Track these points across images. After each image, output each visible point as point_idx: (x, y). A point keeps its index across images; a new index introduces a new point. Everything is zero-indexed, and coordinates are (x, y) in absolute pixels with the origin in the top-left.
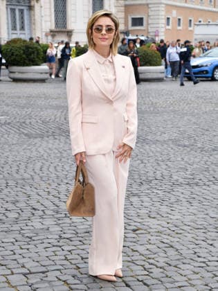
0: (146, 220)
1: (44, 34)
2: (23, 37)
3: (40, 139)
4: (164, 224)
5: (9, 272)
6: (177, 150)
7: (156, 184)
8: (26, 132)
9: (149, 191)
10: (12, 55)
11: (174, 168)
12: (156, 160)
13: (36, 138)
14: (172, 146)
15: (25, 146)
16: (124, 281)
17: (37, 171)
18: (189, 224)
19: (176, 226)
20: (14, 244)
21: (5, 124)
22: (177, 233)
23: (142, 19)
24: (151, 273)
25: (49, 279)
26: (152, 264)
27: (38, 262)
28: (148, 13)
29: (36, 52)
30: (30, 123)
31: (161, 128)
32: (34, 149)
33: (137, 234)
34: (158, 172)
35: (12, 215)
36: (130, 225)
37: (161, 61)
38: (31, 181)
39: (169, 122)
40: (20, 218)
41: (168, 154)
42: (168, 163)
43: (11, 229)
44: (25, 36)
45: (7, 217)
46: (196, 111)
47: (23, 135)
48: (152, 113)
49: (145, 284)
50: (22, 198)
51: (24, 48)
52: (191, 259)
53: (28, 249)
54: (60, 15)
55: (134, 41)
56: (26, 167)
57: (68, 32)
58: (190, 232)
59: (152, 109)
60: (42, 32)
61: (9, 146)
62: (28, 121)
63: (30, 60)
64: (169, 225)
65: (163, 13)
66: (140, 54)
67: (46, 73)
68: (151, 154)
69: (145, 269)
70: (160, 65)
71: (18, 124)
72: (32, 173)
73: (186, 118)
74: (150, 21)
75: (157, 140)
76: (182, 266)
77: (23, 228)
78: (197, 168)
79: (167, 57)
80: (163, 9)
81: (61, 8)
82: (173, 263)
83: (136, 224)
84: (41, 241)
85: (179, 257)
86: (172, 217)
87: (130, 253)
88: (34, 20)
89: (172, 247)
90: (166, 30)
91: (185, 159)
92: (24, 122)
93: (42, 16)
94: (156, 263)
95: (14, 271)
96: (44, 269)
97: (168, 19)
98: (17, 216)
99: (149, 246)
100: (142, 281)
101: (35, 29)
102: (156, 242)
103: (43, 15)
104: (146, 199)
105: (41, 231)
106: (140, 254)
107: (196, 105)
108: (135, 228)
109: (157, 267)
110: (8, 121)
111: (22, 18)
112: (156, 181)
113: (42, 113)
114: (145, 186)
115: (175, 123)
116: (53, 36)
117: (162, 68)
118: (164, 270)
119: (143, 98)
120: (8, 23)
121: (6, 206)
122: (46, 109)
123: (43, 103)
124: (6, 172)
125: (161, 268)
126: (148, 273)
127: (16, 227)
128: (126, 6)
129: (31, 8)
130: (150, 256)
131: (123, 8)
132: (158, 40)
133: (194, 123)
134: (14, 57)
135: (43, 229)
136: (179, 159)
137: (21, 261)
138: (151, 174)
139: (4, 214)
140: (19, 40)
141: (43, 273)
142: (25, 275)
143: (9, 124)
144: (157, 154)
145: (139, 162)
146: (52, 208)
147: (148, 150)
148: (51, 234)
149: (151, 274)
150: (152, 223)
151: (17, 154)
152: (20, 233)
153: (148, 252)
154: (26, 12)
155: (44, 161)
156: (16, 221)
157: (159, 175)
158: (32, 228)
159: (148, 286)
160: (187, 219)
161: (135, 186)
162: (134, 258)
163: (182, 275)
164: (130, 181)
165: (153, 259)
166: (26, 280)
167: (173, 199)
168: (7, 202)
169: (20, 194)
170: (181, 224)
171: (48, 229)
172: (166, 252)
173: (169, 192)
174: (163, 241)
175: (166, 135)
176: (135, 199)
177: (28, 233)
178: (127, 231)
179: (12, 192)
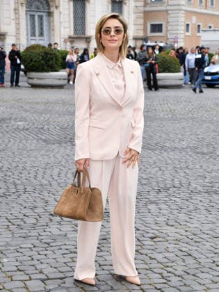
0: (164, 228)
1: (63, 40)
2: (41, 43)
3: (58, 145)
4: (183, 232)
5: (27, 278)
6: (196, 157)
7: (174, 192)
8: (44, 138)
9: (167, 199)
10: (31, 61)
11: (193, 176)
12: (175, 167)
13: (54, 144)
14: (190, 153)
15: (43, 152)
16: (141, 289)
17: (56, 178)
18: (208, 232)
19: (194, 235)
20: (32, 250)
21: (23, 129)
22: (196, 242)
23: (161, 25)
24: (170, 281)
25: (66, 285)
26: (170, 272)
27: (55, 268)
28: (167, 20)
29: (54, 59)
30: (48, 129)
31: (179, 136)
32: (51, 155)
33: (154, 242)
35: (31, 221)
36: (148, 233)
37: (180, 68)
38: (49, 187)
40: (39, 224)
42: (187, 171)
43: (30, 234)
44: (44, 42)
45: (25, 223)
46: (215, 118)
47: (40, 141)
48: (170, 120)
50: (40, 204)
51: (43, 54)
52: (210, 268)
53: (46, 255)
54: (79, 22)
55: (153, 48)
56: (44, 173)
57: (87, 38)
58: (209, 240)
59: (170, 116)
60: (61, 38)
61: (28, 152)
62: (45, 128)
63: (48, 66)
64: (188, 233)
65: (183, 19)
66: (158, 61)
67: (65, 79)
68: (170, 162)
69: (163, 277)
70: (179, 71)
71: (36, 130)
72: (51, 180)
73: (205, 126)
74: (169, 28)
75: (175, 148)
76: (200, 275)
77: (41, 234)
78: (216, 176)
79: (186, 64)
80: (183, 15)
81: (80, 14)
82: (192, 272)
83: (153, 231)
84: (58, 247)
85: (197, 266)
86: (190, 225)
87: (149, 261)
88: (53, 26)
89: (190, 255)
90: (186, 36)
91: (204, 167)
92: (42, 128)
93: (61, 23)
94: (174, 271)
95: (32, 276)
96: (61, 275)
97: (188, 25)
98: (35, 221)
99: (167, 255)
100: (160, 289)
101: (54, 35)
102: (174, 250)
103: (62, 20)
104: (163, 206)
105: (58, 237)
106: (159, 262)
107: (215, 113)
108: (153, 236)
109: (175, 275)
110: (27, 127)
111: (41, 24)
112: (174, 189)
113: (60, 119)
114: (163, 194)
115: (194, 131)
116: (72, 42)
117: (181, 74)
118: (182, 278)
119: (161, 105)
120: (27, 30)
121: (24, 211)
122: (64, 115)
123: (61, 109)
124: (24, 178)
125: (179, 276)
126: (165, 281)
127: (34, 233)
128: (145, 12)
129: (50, 14)
130: (168, 264)
131: (142, 15)
132: (177, 46)
133: (214, 130)
134: (33, 63)
135: (60, 235)
136: (198, 167)
137: (39, 267)
138: (169, 182)
139: (22, 219)
140: (38, 46)
141: (61, 279)
142: (43, 281)
143: (27, 129)
144: (175, 161)
145: (157, 169)
147: (166, 157)
148: (69, 239)
149: (169, 283)
150: (170, 230)
151: (35, 160)
152: (38, 239)
153: (166, 260)
154: (45, 19)
155: (61, 168)
156: (34, 227)
157: (177, 182)
158: (50, 234)
160: (206, 228)
161: (153, 193)
162: (152, 266)
163: (200, 284)
164: (148, 188)
165: (171, 267)
166: (44, 286)
167: (191, 207)
168: (25, 208)
169: (38, 200)
170: (199, 232)
171: (65, 235)
172: (184, 261)
173: (187, 200)
174: (181, 249)
175: (184, 143)
176: (152, 207)
177: (46, 239)
178: (145, 239)
179: (30, 198)
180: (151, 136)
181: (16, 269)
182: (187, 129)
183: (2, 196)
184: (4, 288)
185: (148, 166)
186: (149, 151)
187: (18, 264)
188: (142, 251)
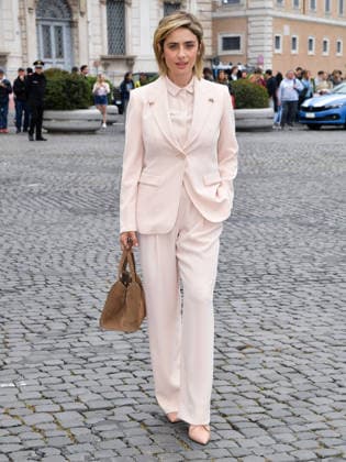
0: (258, 333)
1: (92, 62)
3: (91, 216)
4: (286, 339)
7: (269, 281)
8: (70, 206)
9: (259, 291)
11: (295, 257)
12: (267, 245)
14: (290, 225)
15: (70, 226)
16: (229, 422)
17: (91, 263)
18: (323, 338)
19: (303, 342)
20: (62, 369)
21: (39, 194)
22: (305, 352)
23: (238, 39)
24: (270, 410)
25: (116, 418)
26: (269, 397)
27: (99, 393)
28: (247, 30)
30: (76, 193)
31: (272, 200)
32: (83, 231)
33: (244, 354)
35: (57, 326)
36: (233, 341)
38: (81, 277)
39: (284, 191)
40: (70, 331)
42: (285, 250)
43: (57, 346)
44: (64, 67)
45: (50, 329)
46: (324, 174)
47: (66, 210)
48: (257, 177)
49: (261, 426)
50: (70, 302)
51: (64, 84)
52: (329, 390)
53: (83, 375)
54: (116, 35)
56: (73, 257)
57: (127, 59)
58: (325, 350)
59: (257, 171)
60: (89, 60)
61: (48, 227)
62: (72, 191)
64: (293, 340)
65: (270, 30)
66: (236, 90)
68: (260, 237)
69: (260, 405)
70: (267, 106)
71: (58, 195)
72: (84, 267)
73: (309, 184)
74: (250, 43)
75: (267, 217)
76: (315, 400)
77: (74, 345)
78: (329, 257)
80: (270, 24)
82: (303, 396)
83: (242, 338)
84: (101, 364)
85: (309, 387)
86: (296, 329)
87: (237, 382)
88: (78, 42)
89: (298, 372)
90: (275, 55)
91: (311, 245)
92: (67, 193)
93: (88, 36)
94: (276, 396)
95: (65, 406)
96: (108, 404)
97: (278, 38)
98: (63, 327)
99: (263, 372)
100: (256, 422)
102: (273, 365)
104: (255, 302)
105: (101, 349)
106: (252, 383)
107: (323, 166)
108: (242, 345)
109: (278, 401)
110: (44, 191)
112: (269, 277)
114: (253, 284)
115: (294, 192)
116: (105, 66)
117: (270, 110)
118: (289, 405)
120: (39, 48)
121: (47, 313)
124: (43, 264)
125: (284, 403)
126: (264, 410)
127: (64, 344)
128: (214, 20)
129: (72, 24)
130: (266, 386)
131: (209, 23)
133: (322, 191)
135: (103, 346)
136: (302, 244)
137: (74, 392)
138: (261, 266)
139: (44, 324)
141: (108, 409)
142: (81, 412)
144: (268, 237)
145: (242, 248)
147: (254, 231)
148: (115, 352)
149: (269, 412)
150: (267, 337)
151: (58, 238)
152: (70, 352)
153: (262, 380)
154: (65, 31)
155: (99, 249)
156: (63, 334)
157: (272, 268)
158: (87, 345)
159: (266, 429)
160: (319, 332)
161: (238, 284)
162: (242, 388)
163: (316, 413)
164: (229, 277)
165: (271, 389)
166: (83, 419)
167: (296, 303)
168: (48, 307)
169: (67, 295)
170: (310, 339)
171: (111, 346)
172: (289, 380)
173: (289, 293)
174: (285, 363)
175: (280, 210)
176: (237, 303)
177: (82, 352)
178: (230, 349)
179: (54, 292)
181: (40, 395)
183: (12, 292)
184: (24, 424)
185: (228, 245)
187: (42, 388)
188: (227, 368)
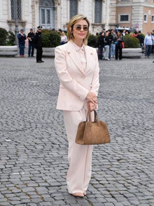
0: (127, 153)
4: (139, 156)
6: (148, 106)
7: (134, 129)
8: (49, 91)
9: (129, 134)
11: (146, 118)
12: (134, 112)
14: (145, 103)
15: (49, 101)
16: (111, 194)
17: (56, 118)
19: (146, 158)
20: (40, 167)
21: (36, 86)
22: (147, 163)
23: (128, 16)
24: (129, 189)
25: (62, 190)
26: (129, 183)
27: (55, 179)
28: (132, 12)
30: (52, 86)
31: (138, 91)
33: (120, 163)
34: (135, 121)
35: (39, 147)
36: (115, 156)
38: (51, 125)
40: (45, 150)
41: (142, 109)
42: (142, 115)
43: (39, 156)
44: (50, 27)
45: (36, 148)
47: (47, 94)
48: (132, 80)
49: (125, 197)
50: (46, 136)
53: (49, 170)
56: (49, 115)
59: (132, 77)
60: (61, 25)
61: (38, 101)
62: (50, 85)
63: (52, 43)
64: (142, 157)
65: (142, 12)
68: (131, 108)
69: (125, 187)
72: (53, 120)
74: (133, 18)
75: (135, 99)
76: (149, 185)
77: (46, 156)
80: (142, 9)
82: (144, 183)
83: (119, 156)
84: (57, 165)
85: (148, 179)
86: (144, 152)
87: (115, 176)
89: (143, 172)
90: (144, 23)
92: (48, 85)
93: (61, 14)
94: (132, 183)
95: (40, 184)
96: (58, 184)
97: (145, 16)
98: (42, 148)
99: (128, 171)
100: (122, 194)
101: (57, 23)
102: (132, 168)
104: (126, 139)
105: (57, 158)
106: (122, 176)
108: (119, 158)
109: (133, 185)
110: (38, 84)
111: (49, 16)
112: (134, 127)
114: (126, 131)
115: (148, 87)
117: (139, 49)
118: (138, 187)
119: (126, 70)
120: (40, 19)
121: (35, 141)
124: (36, 118)
125: (135, 186)
126: (126, 189)
127: (42, 155)
128: (117, 7)
130: (128, 178)
131: (115, 9)
137: (45, 178)
138: (130, 122)
139: (34, 146)
141: (59, 186)
142: (47, 187)
143: (38, 86)
144: (135, 108)
145: (123, 113)
146: (65, 143)
147: (129, 105)
148: (64, 160)
150: (131, 156)
151: (43, 106)
152: (44, 159)
153: (127, 175)
154: (51, 12)
156: (42, 151)
157: (135, 123)
158: (52, 156)
159: (127, 198)
161: (119, 130)
162: (118, 179)
163: (149, 191)
164: (116, 126)
165: (131, 180)
166: (47, 190)
167: (145, 139)
168: (36, 138)
169: (44, 133)
170: (149, 157)
171: (62, 157)
172: (139, 176)
173: (142, 135)
174: (138, 168)
175: (141, 96)
176: (119, 139)
177: (49, 159)
178: (114, 160)
179: (39, 131)
180: (119, 91)
181: (29, 179)
182: (143, 86)
183: (21, 131)
184: (22, 191)
185: (117, 112)
186: (118, 101)
187: (31, 175)
188: (112, 169)
